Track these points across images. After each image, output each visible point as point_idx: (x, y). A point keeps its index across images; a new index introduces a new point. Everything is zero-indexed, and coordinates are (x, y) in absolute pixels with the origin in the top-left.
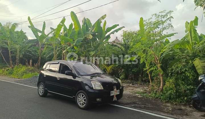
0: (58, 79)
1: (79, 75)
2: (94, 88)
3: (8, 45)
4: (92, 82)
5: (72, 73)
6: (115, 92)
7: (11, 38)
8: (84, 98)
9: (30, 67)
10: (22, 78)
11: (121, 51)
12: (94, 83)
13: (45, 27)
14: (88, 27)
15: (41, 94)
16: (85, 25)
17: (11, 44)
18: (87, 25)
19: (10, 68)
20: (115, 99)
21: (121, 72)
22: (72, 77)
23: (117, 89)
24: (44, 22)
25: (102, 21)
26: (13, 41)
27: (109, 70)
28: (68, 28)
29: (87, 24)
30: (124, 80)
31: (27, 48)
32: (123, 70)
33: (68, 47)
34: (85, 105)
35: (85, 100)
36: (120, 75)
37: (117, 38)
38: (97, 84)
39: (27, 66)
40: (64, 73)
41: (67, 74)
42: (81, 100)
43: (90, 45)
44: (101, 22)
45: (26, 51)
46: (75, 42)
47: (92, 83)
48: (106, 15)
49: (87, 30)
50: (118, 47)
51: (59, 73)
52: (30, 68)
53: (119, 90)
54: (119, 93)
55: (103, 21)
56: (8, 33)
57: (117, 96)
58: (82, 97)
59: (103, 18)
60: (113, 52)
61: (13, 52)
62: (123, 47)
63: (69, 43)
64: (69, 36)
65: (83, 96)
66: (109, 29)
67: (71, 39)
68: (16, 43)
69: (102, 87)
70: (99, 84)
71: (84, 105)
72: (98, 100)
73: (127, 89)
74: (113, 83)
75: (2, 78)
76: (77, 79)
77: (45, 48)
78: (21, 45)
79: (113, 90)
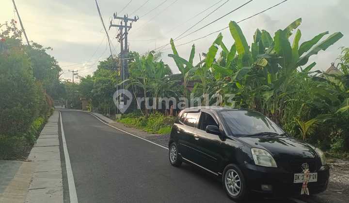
0: (197, 139)
1: (230, 135)
2: (256, 163)
3: (143, 83)
4: (252, 150)
5: (218, 130)
6: (305, 177)
7: (147, 73)
8: (237, 178)
9: (169, 117)
10: (157, 133)
11: (336, 91)
12: (257, 154)
13: (194, 53)
14: (264, 46)
15: (172, 161)
16: (258, 43)
17: (147, 82)
18: (261, 43)
19: (144, 118)
20: (305, 191)
21: (334, 135)
22: (218, 136)
23: (311, 171)
24: (193, 46)
25: (292, 32)
26: (150, 78)
27: (307, 128)
28: (229, 50)
29: (261, 41)
30: (343, 153)
31: (169, 87)
32: (340, 131)
33: (225, 85)
34: (238, 192)
35: (238, 183)
36: (332, 140)
37: (333, 65)
38: (264, 154)
39: (165, 115)
40: (204, 129)
41: (208, 132)
42: (232, 182)
43: (265, 79)
44: (291, 34)
45: (168, 92)
46: (235, 75)
47: (253, 153)
48: (301, 19)
49: (262, 51)
50: (329, 82)
51: (199, 128)
52: (169, 119)
53: (316, 173)
54: (315, 180)
55: (294, 32)
56: (143, 66)
57: (310, 185)
58: (234, 177)
59: (294, 25)
60: (316, 92)
61: (150, 95)
62: (341, 83)
63: (227, 77)
64: (229, 66)
65: (235, 174)
66: (307, 46)
67: (231, 71)
68: (154, 79)
69: (274, 162)
70: (269, 155)
71: (236, 192)
72: (265, 187)
73: (345, 173)
74: (304, 157)
75: (133, 131)
76: (227, 142)
77: (195, 87)
78: (160, 83)
79: (300, 171)
